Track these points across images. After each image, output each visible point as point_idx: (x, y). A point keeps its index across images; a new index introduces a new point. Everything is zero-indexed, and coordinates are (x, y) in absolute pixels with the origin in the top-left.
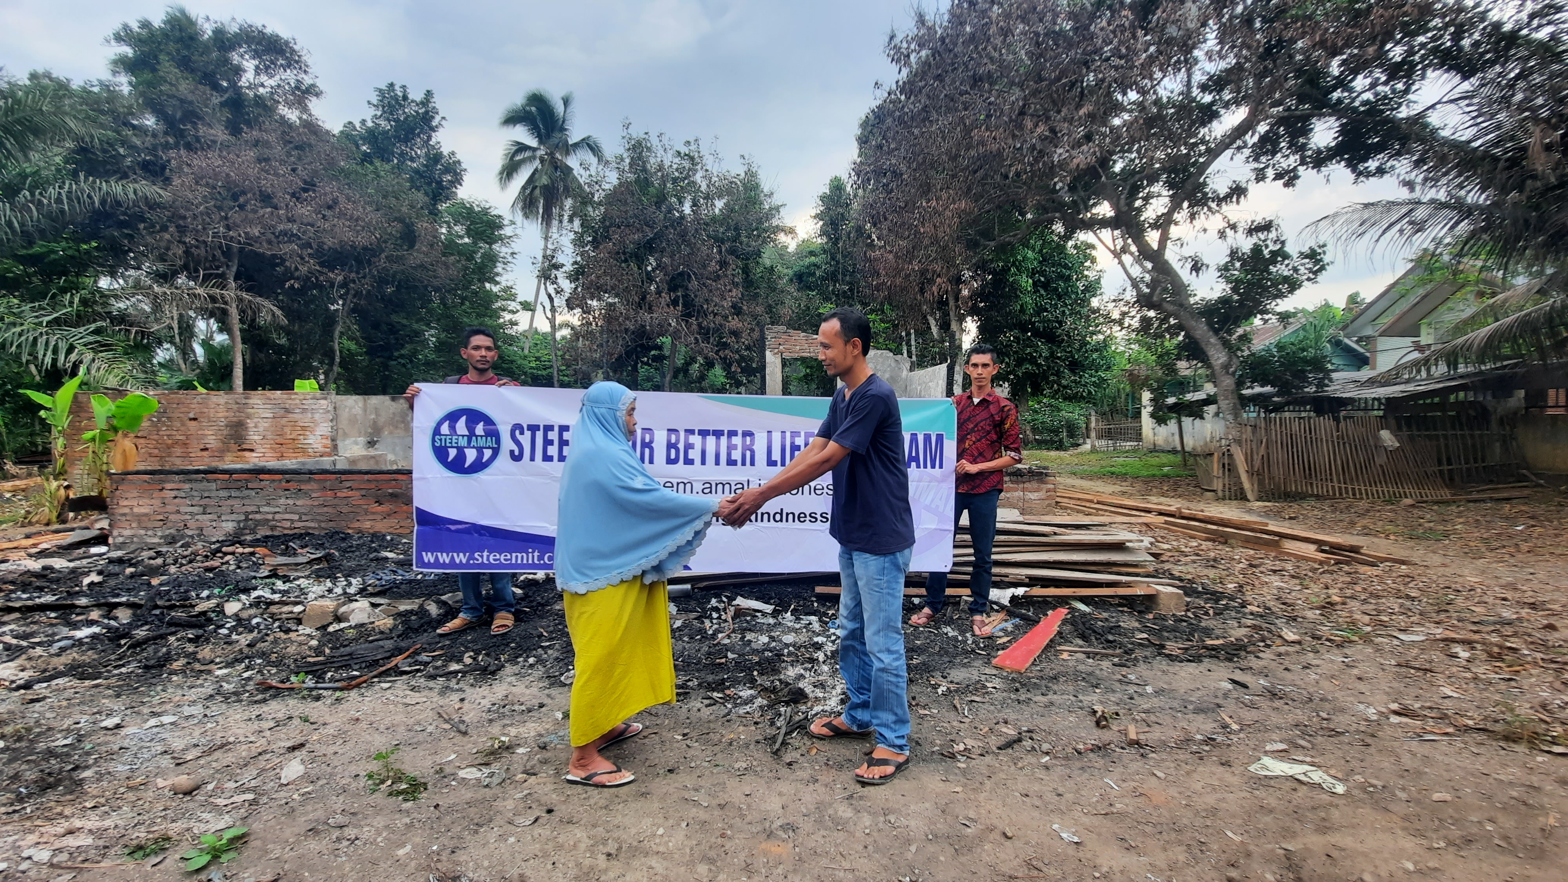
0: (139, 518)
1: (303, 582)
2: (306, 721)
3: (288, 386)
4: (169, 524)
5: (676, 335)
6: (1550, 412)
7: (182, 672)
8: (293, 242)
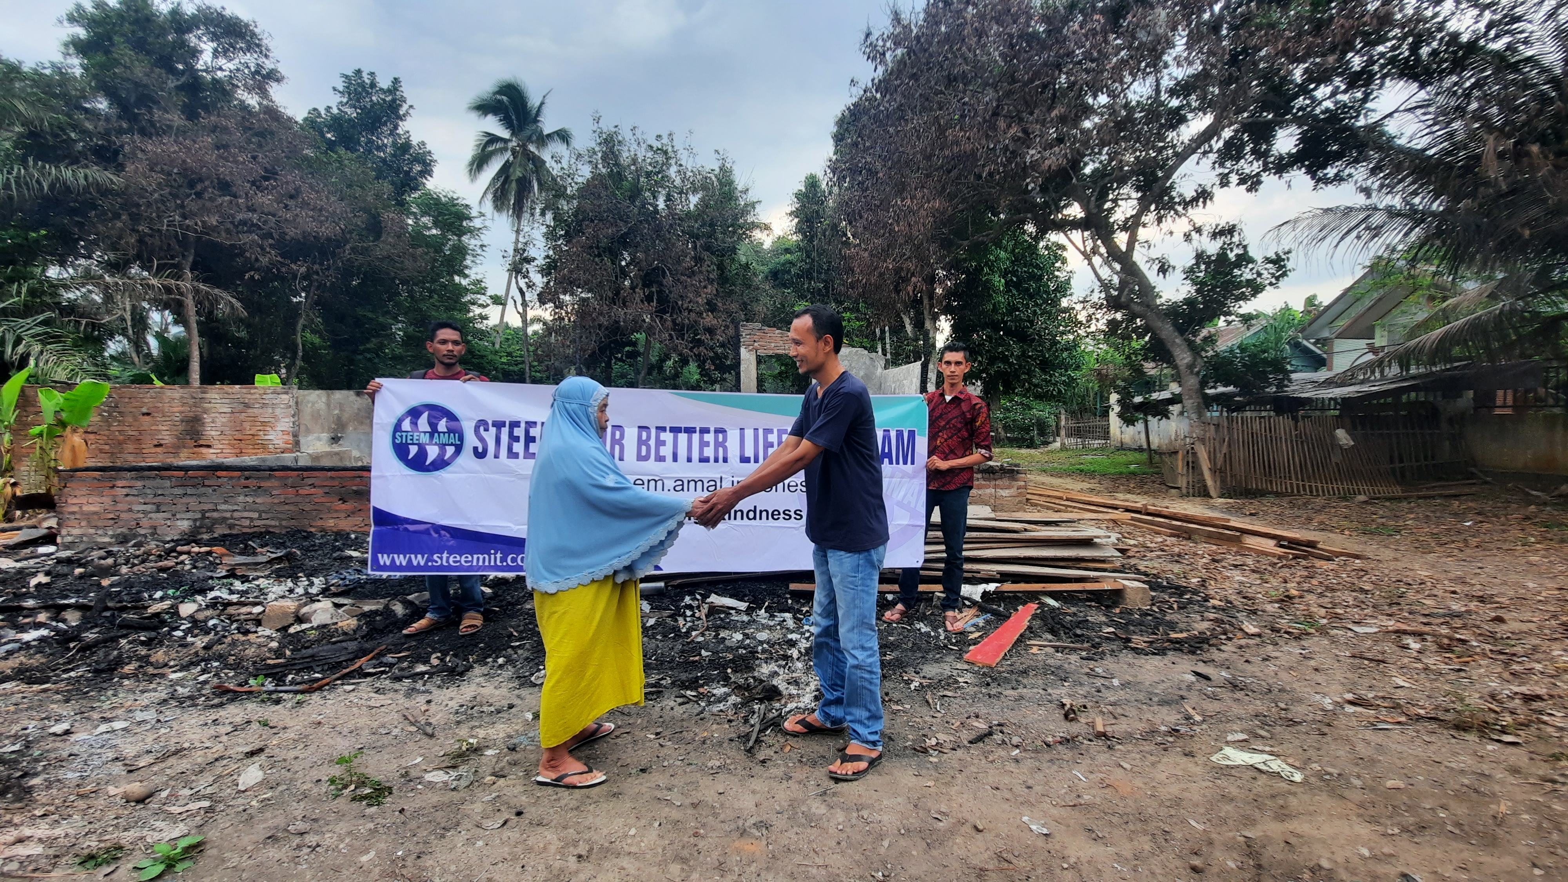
0: (89, 517)
1: (263, 583)
2: (265, 725)
3: (248, 380)
4: (121, 523)
5: (650, 331)
6: (1498, 412)
7: (134, 676)
8: (253, 232)
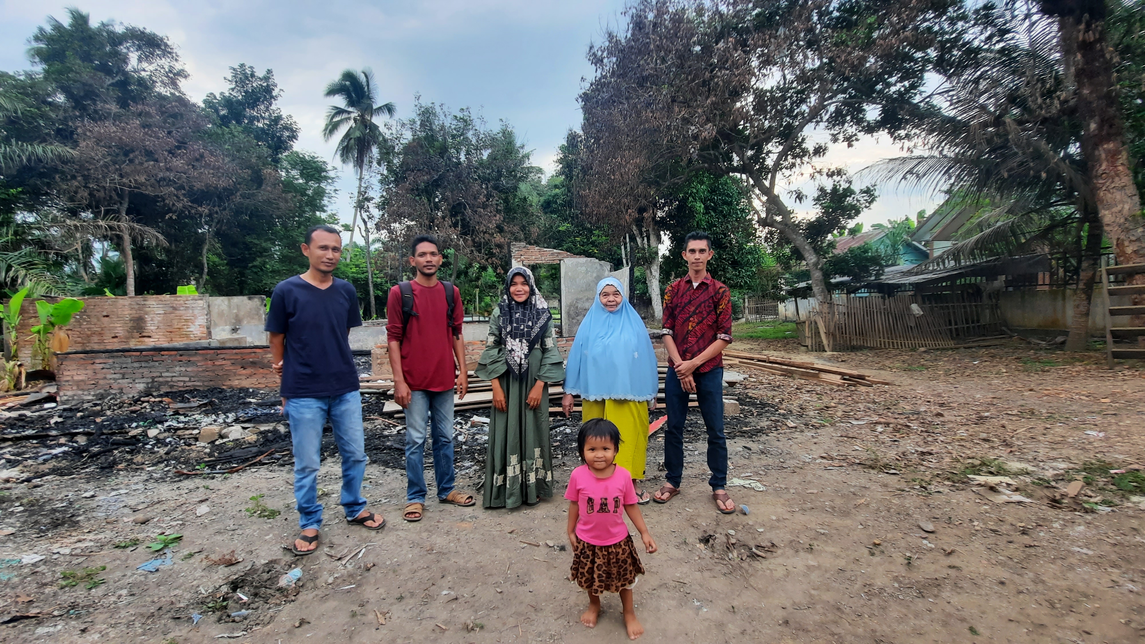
0: (78, 383)
1: (197, 417)
2: (207, 488)
3: (173, 291)
4: (100, 387)
5: (457, 248)
6: (1039, 288)
7: (125, 469)
8: (171, 185)
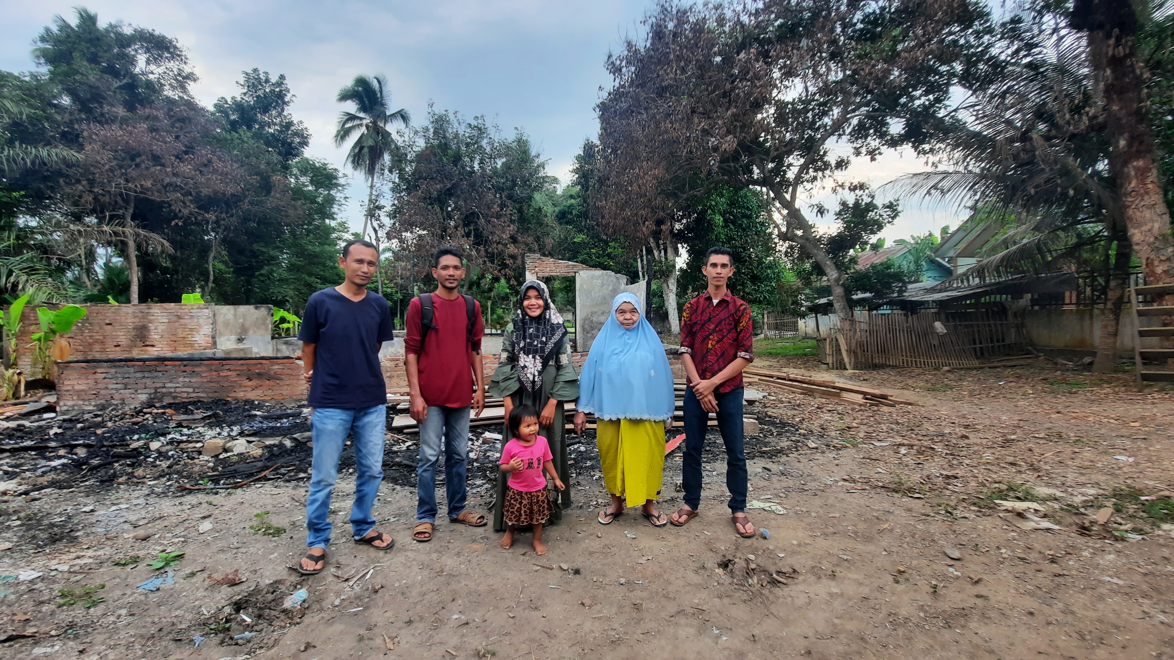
0: (78, 393)
2: (211, 504)
3: (177, 299)
4: (101, 397)
6: (1066, 308)
7: (126, 483)
8: (178, 191)
